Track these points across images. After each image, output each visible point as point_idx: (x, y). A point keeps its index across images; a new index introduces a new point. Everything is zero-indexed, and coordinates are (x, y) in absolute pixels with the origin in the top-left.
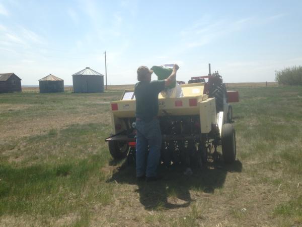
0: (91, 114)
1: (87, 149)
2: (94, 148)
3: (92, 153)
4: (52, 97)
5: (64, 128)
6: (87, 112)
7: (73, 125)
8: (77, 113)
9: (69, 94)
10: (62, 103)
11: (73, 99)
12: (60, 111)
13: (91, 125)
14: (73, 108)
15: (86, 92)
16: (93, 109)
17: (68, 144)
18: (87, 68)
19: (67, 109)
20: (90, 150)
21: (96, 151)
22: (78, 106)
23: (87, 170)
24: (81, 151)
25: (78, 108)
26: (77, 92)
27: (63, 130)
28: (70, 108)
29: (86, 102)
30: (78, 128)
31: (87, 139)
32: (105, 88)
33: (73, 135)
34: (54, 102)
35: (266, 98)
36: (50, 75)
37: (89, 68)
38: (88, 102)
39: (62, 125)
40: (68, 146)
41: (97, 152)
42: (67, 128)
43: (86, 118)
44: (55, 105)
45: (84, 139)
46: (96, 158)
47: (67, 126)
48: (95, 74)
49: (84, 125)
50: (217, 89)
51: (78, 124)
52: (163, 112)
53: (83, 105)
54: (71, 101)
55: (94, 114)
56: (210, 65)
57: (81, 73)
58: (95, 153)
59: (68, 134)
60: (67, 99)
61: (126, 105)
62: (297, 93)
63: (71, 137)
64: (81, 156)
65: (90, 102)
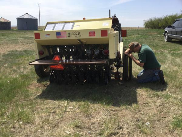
0: (27, 44)
1: (19, 69)
2: (25, 68)
3: (23, 72)
4: (3, 32)
5: (7, 53)
6: (24, 42)
7: (13, 51)
8: (18, 43)
9: (14, 31)
10: (8, 36)
11: (16, 34)
12: (6, 41)
13: (26, 51)
14: (15, 40)
15: (26, 30)
16: (29, 40)
17: (6, 65)
18: (26, 14)
19: (11, 40)
20: (22, 70)
21: (27, 70)
22: (18, 39)
23: (15, 88)
24: (15, 71)
25: (19, 40)
26: (19, 30)
27: (5, 55)
28: (13, 40)
29: (25, 36)
30: (16, 53)
31: (22, 61)
32: (38, 27)
33: (11, 58)
34: (3, 35)
35: (139, 36)
36: (2, 18)
37: (27, 14)
38: (26, 36)
39: (6, 51)
40: (6, 67)
41: (27, 72)
42: (8, 53)
43: (23, 47)
44: (3, 37)
45: (19, 61)
46: (25, 77)
47: (9, 52)
48: (32, 18)
49: (21, 51)
50: (116, 27)
51: (16, 51)
52: (79, 41)
53: (23, 38)
54: (15, 35)
55: (30, 44)
56: (110, 10)
57: (22, 17)
58: (25, 73)
59: (8, 58)
60: (12, 34)
61: (47, 35)
62: (157, 33)
63: (10, 60)
64: (14, 75)
65: (27, 35)
